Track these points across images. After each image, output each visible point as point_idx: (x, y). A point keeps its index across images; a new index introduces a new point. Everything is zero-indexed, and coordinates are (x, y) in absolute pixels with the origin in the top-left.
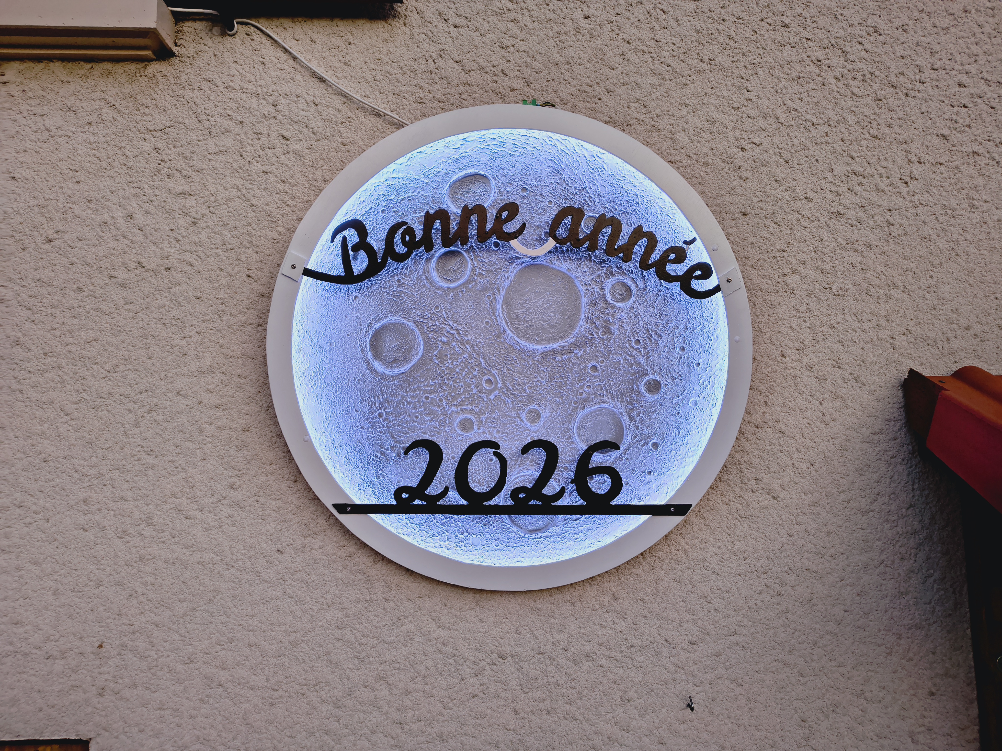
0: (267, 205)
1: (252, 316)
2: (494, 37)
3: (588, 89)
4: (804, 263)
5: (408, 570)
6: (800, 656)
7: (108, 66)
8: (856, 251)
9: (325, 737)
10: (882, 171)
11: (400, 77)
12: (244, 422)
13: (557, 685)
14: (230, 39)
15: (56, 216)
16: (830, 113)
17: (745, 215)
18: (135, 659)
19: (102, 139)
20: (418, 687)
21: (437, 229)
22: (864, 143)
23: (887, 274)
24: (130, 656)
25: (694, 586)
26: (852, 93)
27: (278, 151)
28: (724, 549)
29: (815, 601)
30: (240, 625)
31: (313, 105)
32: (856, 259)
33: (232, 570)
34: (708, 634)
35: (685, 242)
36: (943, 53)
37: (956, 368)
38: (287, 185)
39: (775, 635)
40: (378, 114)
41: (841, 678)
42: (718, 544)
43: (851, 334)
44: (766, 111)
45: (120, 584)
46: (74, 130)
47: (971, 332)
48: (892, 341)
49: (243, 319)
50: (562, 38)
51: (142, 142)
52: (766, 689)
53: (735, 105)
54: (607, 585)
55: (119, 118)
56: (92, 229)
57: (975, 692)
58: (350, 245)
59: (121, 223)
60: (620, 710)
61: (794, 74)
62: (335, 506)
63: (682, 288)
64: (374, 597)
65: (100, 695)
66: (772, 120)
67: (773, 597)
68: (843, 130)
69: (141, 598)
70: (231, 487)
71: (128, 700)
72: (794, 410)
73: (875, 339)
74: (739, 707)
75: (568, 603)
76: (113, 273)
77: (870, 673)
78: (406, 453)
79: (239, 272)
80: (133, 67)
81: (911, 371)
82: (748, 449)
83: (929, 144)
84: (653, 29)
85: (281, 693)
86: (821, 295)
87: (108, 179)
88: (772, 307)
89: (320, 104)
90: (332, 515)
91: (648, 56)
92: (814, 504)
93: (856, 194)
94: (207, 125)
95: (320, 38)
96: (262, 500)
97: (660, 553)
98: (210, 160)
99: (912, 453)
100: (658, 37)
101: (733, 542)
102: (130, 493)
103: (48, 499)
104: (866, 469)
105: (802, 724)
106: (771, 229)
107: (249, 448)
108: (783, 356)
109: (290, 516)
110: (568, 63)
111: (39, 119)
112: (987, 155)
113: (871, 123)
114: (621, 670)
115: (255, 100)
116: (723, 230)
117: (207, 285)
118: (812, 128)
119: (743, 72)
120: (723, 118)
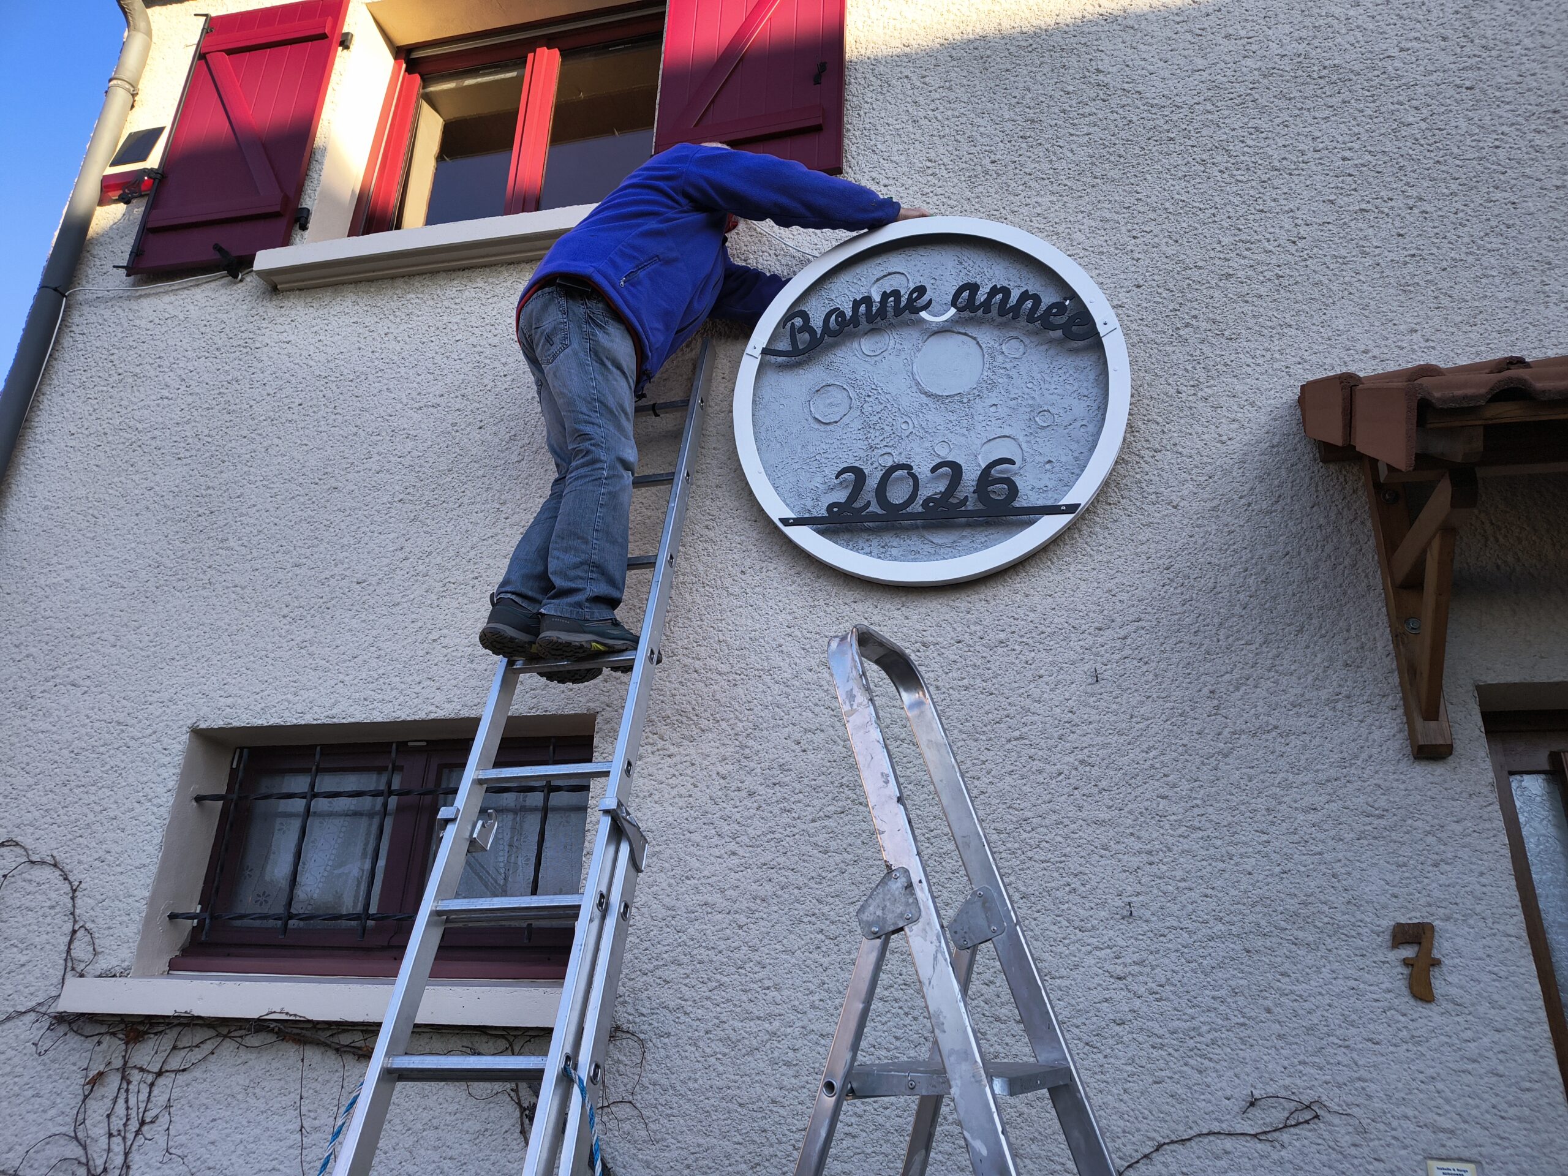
2: (916, 188)
3: (995, 213)
4: (1195, 317)
6: (1206, 637)
8: (1247, 302)
10: (1268, 236)
13: (975, 666)
16: (1217, 199)
17: (1139, 286)
21: (862, 311)
26: (1237, 180)
28: (1127, 552)
29: (1218, 589)
32: (1248, 309)
34: (1113, 621)
36: (1325, 137)
39: (1179, 620)
43: (1245, 369)
44: (1155, 205)
47: (1370, 354)
52: (1173, 666)
53: (1126, 205)
60: (1032, 685)
61: (1180, 174)
62: (781, 520)
63: (1064, 333)
66: (1161, 212)
67: (1176, 588)
68: (1230, 210)
72: (1191, 435)
77: (1279, 650)
78: (837, 477)
83: (1315, 209)
84: (1051, 161)
86: (1214, 341)
91: (1047, 182)
92: (1215, 508)
93: (1244, 258)
100: (1055, 166)
104: (1265, 476)
105: (1212, 695)
106: (1164, 295)
108: (1179, 393)
110: (978, 197)
112: (1376, 210)
113: (1256, 201)
118: (1199, 213)
119: (1133, 180)
120: (1116, 217)
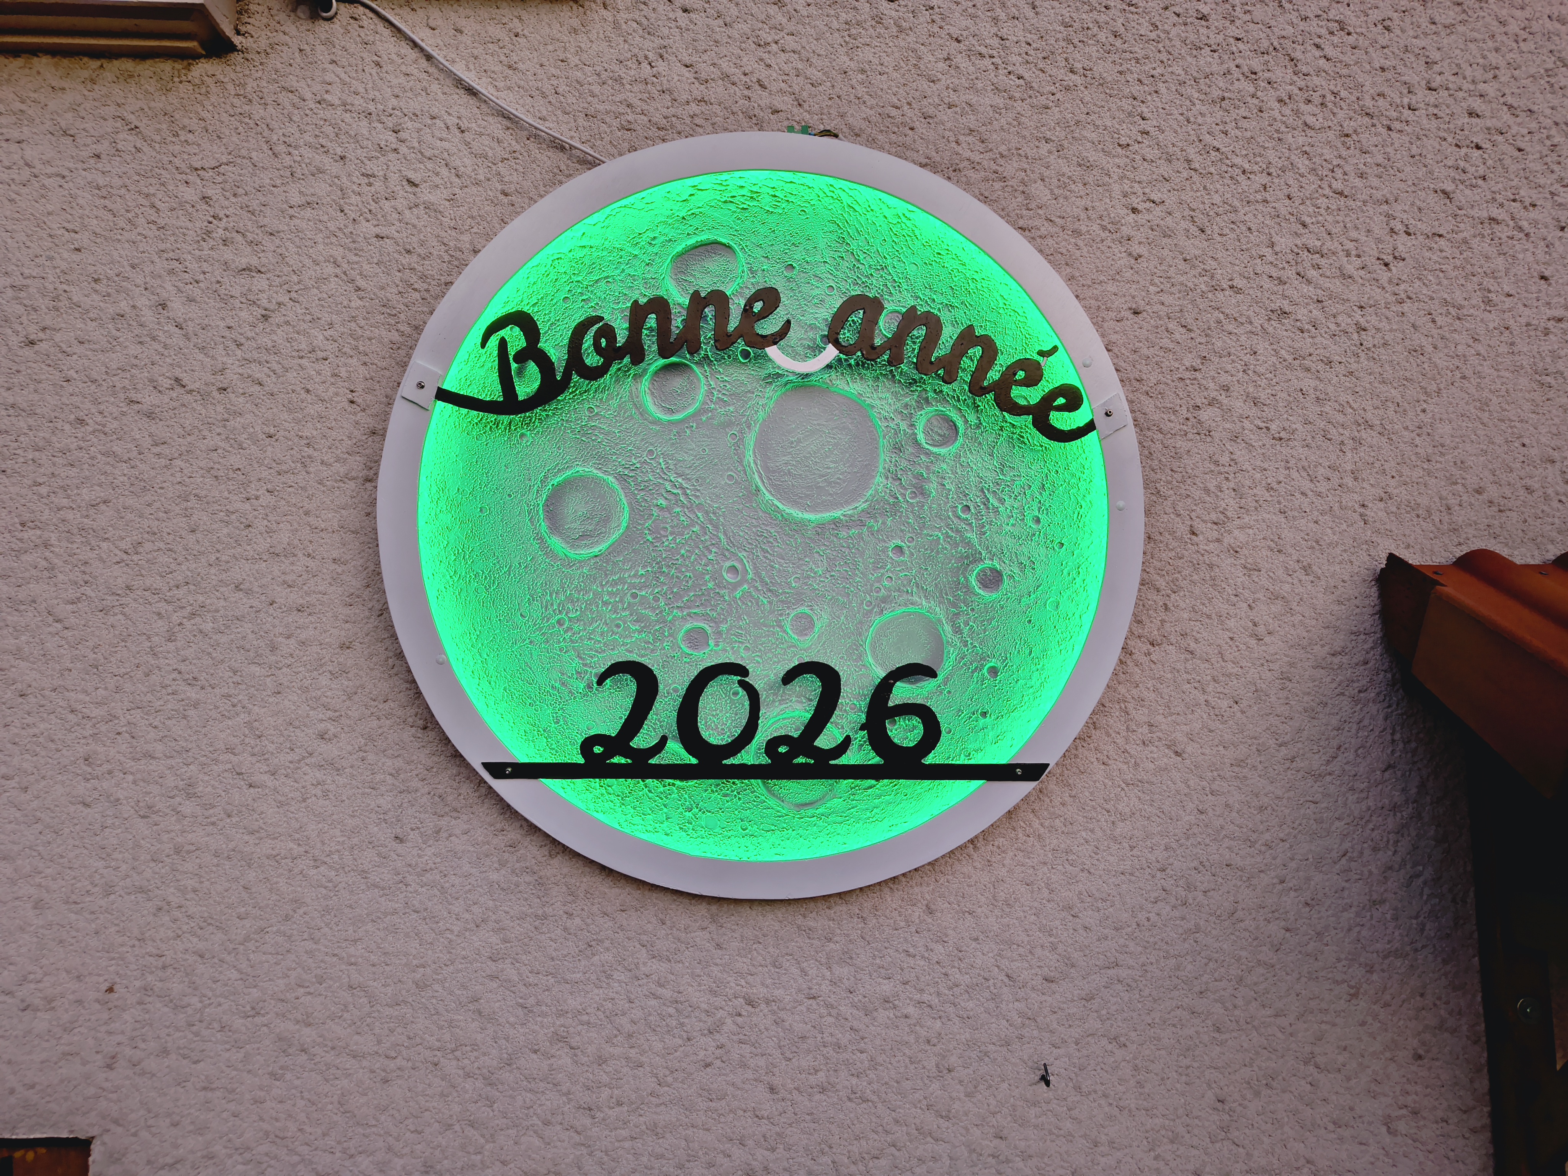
0: (382, 288)
1: (356, 464)
2: (745, 28)
3: (894, 112)
4: (1226, 389)
5: (603, 868)
6: (1216, 1001)
7: (128, 65)
8: (1308, 370)
9: (470, 1132)
10: (1350, 246)
11: (596, 89)
12: (343, 633)
13: (838, 1046)
14: (326, 25)
15: (43, 303)
16: (1271, 155)
17: (1136, 313)
18: (166, 1009)
19: (117, 182)
20: (617, 1051)
21: (651, 329)
22: (1323, 202)
23: (1355, 406)
24: (159, 1005)
25: (1052, 891)
26: (1306, 124)
27: (401, 203)
28: (1099, 833)
29: (1240, 914)
30: (335, 955)
31: (457, 131)
32: (1308, 383)
33: (322, 869)
34: (1073, 966)
35: (1041, 353)
36: (1445, 64)
37: (1459, 552)
38: (415, 258)
39: (1178, 968)
40: (560, 147)
41: (1279, 1035)
42: (1091, 826)
43: (1300, 500)
44: (1171, 150)
45: (141, 890)
46: (71, 165)
47: (1485, 496)
48: (1362, 510)
49: (342, 470)
50: (853, 31)
51: (182, 188)
52: (1163, 1052)
53: (1123, 140)
54: (917, 890)
55: (146, 149)
56: (101, 326)
57: (1485, 1055)
58: (512, 352)
59: (148, 316)
60: (935, 1086)
61: (1216, 93)
62: (487, 766)
63: (1035, 424)
64: (549, 910)
65: (110, 1067)
66: (1180, 165)
67: (1174, 907)
68: (1291, 182)
69: (177, 914)
70: (322, 736)
71: (154, 1075)
72: (1209, 617)
73: (1336, 507)
74: (1122, 1081)
75: (856, 919)
76: (133, 395)
77: (1323, 1026)
78: (600, 682)
79: (337, 394)
80: (166, 67)
81: (1392, 557)
82: (1137, 678)
83: (1423, 205)
84: (996, 20)
85: (399, 1062)
86: (1252, 438)
87: (127, 245)
88: (1177, 456)
89: (468, 130)
90: (482, 781)
91: (987, 62)
92: (1239, 763)
93: (1309, 282)
94: (288, 161)
95: (470, 26)
96: (371, 757)
97: (1000, 841)
98: (291, 217)
99: (1392, 684)
100: (1004, 32)
101: (1113, 823)
102: (159, 747)
103: (27, 756)
104: (1319, 709)
105: (1219, 1105)
106: (1177, 336)
107: (349, 675)
108: (1194, 533)
109: (415, 783)
110: (863, 71)
111: (14, 147)
112: (1511, 223)
113: (1333, 172)
114: (938, 1024)
115: (364, 123)
116: (1103, 336)
117: (285, 416)
118: (1241, 178)
119: (1136, 89)
120: (1104, 161)
